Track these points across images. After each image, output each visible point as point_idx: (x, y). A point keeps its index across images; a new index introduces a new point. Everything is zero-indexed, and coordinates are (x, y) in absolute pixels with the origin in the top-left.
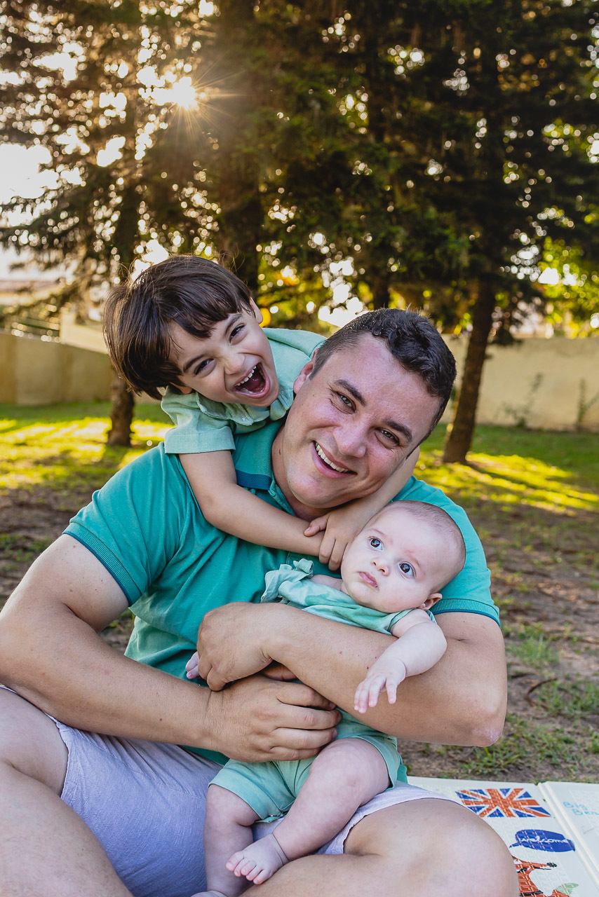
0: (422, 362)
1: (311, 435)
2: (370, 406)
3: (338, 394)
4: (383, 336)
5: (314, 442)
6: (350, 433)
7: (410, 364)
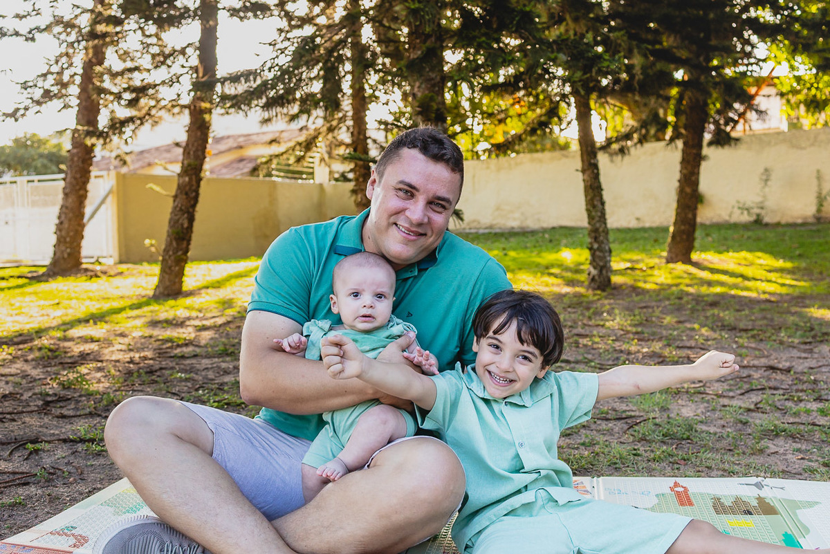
0: (444, 154)
1: (392, 220)
2: (422, 191)
3: (400, 189)
4: (414, 147)
5: (396, 224)
6: (416, 210)
7: (437, 158)
